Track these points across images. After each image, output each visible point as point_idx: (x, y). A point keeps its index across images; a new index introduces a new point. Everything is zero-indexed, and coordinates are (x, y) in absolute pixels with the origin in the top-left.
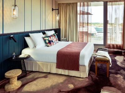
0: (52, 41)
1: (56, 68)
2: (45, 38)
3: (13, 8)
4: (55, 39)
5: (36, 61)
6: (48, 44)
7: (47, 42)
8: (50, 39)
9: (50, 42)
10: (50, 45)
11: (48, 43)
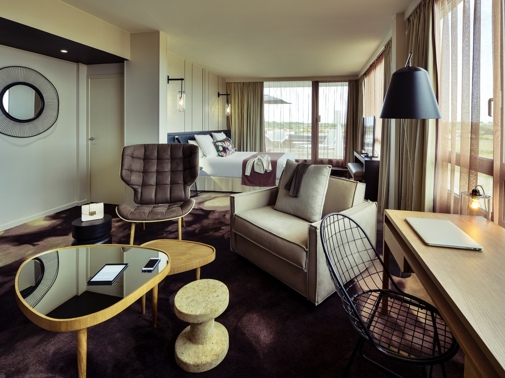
0: (228, 149)
1: (242, 184)
2: (217, 144)
3: (179, 95)
4: (231, 146)
5: (209, 176)
6: (223, 153)
7: (221, 149)
8: (224, 146)
9: (225, 150)
10: (225, 154)
11: (221, 151)
